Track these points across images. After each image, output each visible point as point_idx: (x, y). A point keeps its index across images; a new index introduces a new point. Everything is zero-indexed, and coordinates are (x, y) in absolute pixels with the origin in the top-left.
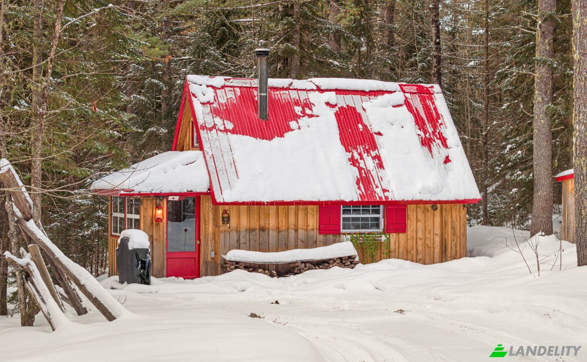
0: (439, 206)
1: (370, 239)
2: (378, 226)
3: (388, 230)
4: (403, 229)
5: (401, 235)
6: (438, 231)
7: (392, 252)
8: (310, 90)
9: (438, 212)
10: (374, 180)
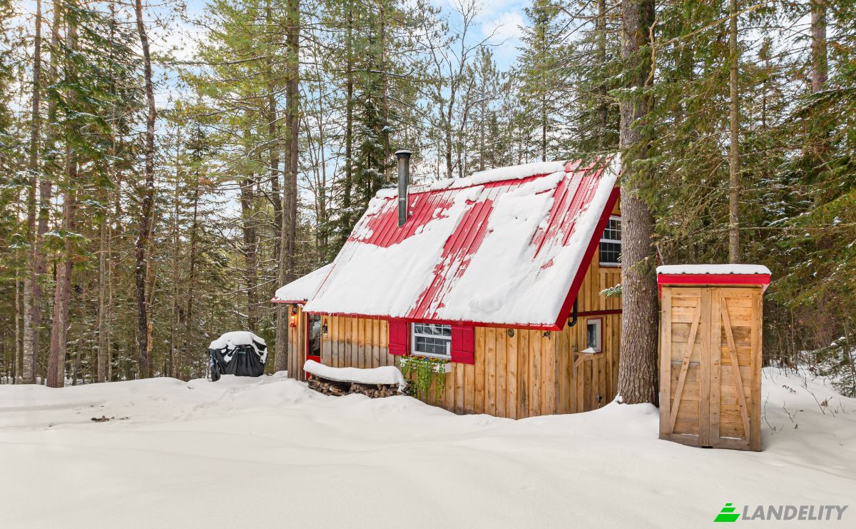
0: (515, 331)
1: (423, 366)
2: (442, 351)
3: (455, 359)
4: (471, 359)
5: (469, 367)
6: (513, 367)
7: (458, 388)
8: (465, 187)
9: (513, 340)
10: (441, 291)
